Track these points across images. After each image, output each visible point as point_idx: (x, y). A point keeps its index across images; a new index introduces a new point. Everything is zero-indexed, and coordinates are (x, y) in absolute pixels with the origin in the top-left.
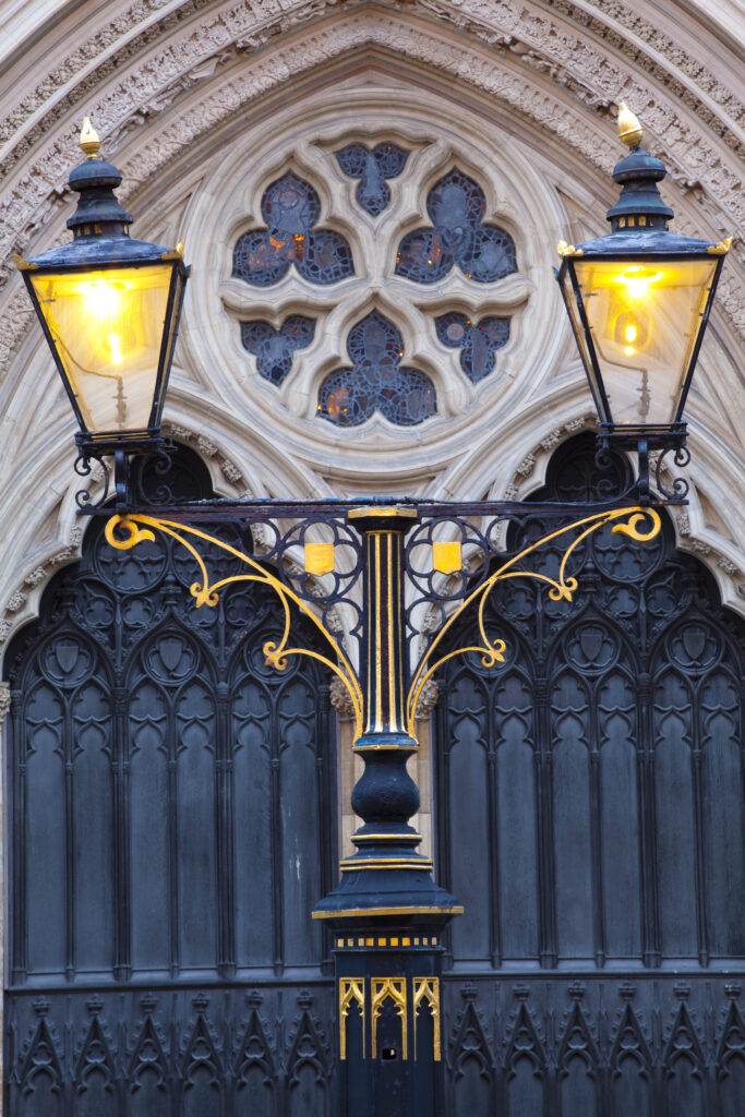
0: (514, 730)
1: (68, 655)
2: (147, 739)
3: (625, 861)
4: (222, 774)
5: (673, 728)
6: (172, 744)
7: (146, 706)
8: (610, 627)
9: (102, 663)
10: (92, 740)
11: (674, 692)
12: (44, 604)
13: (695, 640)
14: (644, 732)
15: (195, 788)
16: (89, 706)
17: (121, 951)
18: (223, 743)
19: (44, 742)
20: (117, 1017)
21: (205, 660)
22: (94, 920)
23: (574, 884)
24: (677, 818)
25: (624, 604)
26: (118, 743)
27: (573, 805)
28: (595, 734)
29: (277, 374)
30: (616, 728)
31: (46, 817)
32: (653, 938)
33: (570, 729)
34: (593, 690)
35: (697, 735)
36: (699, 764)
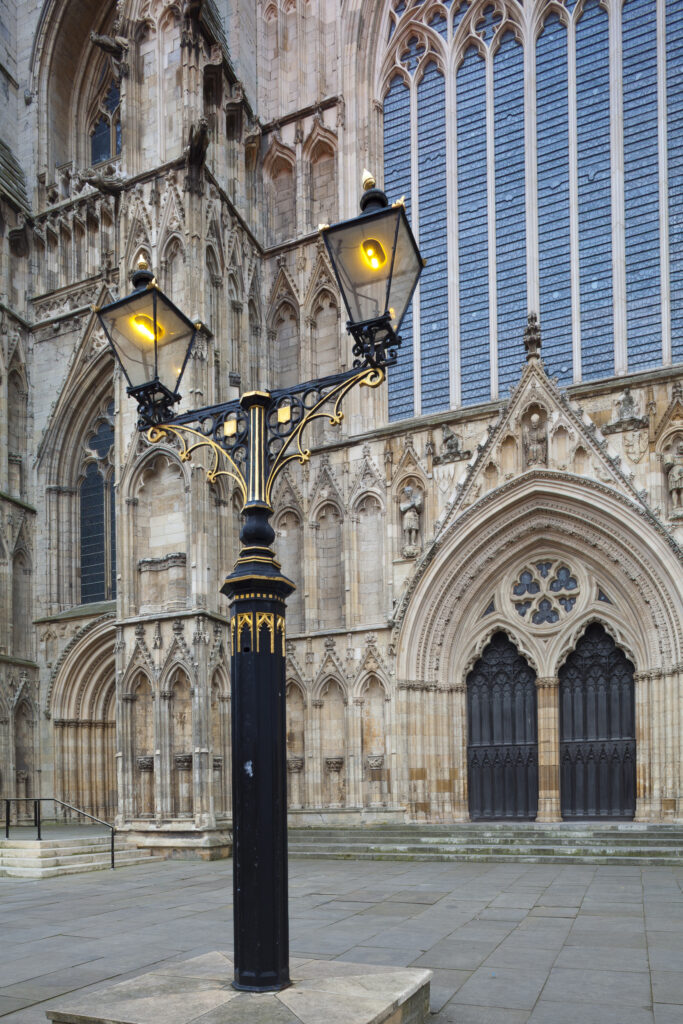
0: (578, 689)
1: (479, 678)
2: (497, 695)
3: (603, 716)
4: (513, 701)
5: (615, 687)
6: (502, 696)
7: (496, 688)
8: (600, 665)
9: (487, 680)
10: (485, 696)
11: (615, 680)
12: (475, 667)
13: (620, 667)
14: (608, 688)
15: (507, 705)
16: (485, 688)
17: (492, 738)
18: (513, 695)
19: (475, 696)
20: (491, 752)
21: (509, 678)
22: (486, 733)
23: (591, 723)
24: (615, 707)
25: (604, 660)
26: (491, 696)
27: (591, 705)
28: (597, 689)
29: (523, 614)
30: (602, 688)
31: (476, 712)
32: (610, 733)
33: (591, 689)
34: (596, 680)
35: (620, 688)
36: (621, 695)
